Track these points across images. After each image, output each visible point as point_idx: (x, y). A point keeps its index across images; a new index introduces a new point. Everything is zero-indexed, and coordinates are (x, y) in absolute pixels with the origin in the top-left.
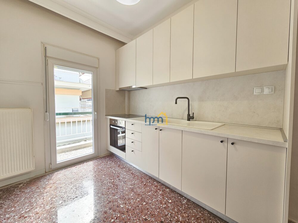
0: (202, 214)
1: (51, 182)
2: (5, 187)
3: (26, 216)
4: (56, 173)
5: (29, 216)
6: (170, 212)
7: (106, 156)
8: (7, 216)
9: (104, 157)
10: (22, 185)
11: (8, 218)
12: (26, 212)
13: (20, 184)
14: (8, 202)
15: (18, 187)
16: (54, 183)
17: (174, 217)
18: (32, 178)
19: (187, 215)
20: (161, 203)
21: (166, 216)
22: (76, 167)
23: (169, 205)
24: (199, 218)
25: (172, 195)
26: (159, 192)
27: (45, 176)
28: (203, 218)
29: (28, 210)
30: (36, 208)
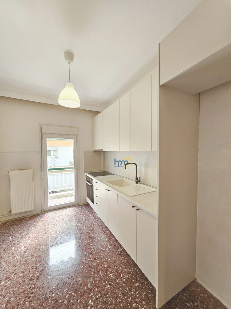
0: (127, 261)
1: (43, 219)
2: (19, 218)
3: (24, 237)
4: (47, 214)
5: (25, 238)
6: (105, 254)
7: (83, 205)
8: (16, 235)
9: (82, 206)
10: (27, 218)
11: (16, 236)
12: (25, 235)
13: (26, 218)
14: (18, 228)
15: (25, 219)
16: (43, 220)
17: (105, 258)
18: (33, 215)
19: (115, 259)
20: (103, 247)
21: (100, 256)
22: (60, 211)
23: (107, 250)
24: (122, 263)
25: (115, 243)
26: (106, 239)
27: (41, 214)
28: (125, 263)
29: (26, 234)
30: (30, 234)
